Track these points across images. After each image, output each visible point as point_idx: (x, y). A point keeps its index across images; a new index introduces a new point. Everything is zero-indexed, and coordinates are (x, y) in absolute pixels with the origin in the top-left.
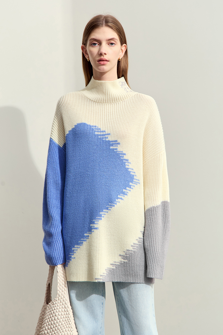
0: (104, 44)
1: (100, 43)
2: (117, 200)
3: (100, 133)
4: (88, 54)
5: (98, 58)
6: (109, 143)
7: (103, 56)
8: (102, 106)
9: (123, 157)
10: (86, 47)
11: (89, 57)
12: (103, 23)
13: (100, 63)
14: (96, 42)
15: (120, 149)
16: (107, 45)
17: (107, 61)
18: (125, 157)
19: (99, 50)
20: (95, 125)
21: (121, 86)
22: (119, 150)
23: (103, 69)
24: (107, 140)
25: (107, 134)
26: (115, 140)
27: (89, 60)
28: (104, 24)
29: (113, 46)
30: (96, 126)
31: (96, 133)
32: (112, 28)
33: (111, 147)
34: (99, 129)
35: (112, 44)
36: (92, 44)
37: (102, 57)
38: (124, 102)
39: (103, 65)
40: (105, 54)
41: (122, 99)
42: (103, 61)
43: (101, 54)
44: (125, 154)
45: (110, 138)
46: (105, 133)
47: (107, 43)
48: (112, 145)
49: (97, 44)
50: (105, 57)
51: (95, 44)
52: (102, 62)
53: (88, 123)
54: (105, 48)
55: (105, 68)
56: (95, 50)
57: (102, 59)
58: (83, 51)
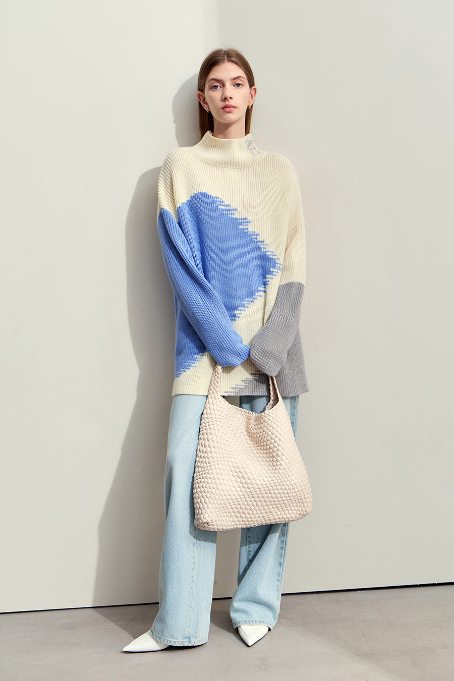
0: (228, 85)
1: (223, 85)
2: (257, 294)
3: (224, 208)
4: (207, 104)
5: (221, 104)
6: (237, 222)
7: (229, 101)
8: (222, 171)
9: (256, 238)
10: (204, 94)
11: (208, 107)
12: (224, 58)
13: (225, 111)
14: (217, 84)
15: (251, 228)
16: (232, 86)
17: (233, 107)
18: (259, 239)
19: (223, 94)
20: (217, 196)
21: (247, 148)
22: (250, 230)
23: (229, 118)
24: (234, 216)
25: (233, 210)
26: (244, 217)
27: (210, 111)
28: (226, 59)
29: (240, 88)
30: (218, 198)
31: (220, 207)
32: (237, 64)
33: (240, 227)
34: (223, 202)
35: (238, 85)
36: (212, 88)
37: (227, 103)
38: (250, 169)
39: (229, 112)
40: (231, 98)
41: (248, 166)
42: (229, 107)
43: (225, 98)
44: (258, 235)
45: (237, 215)
46: (230, 208)
47: (232, 84)
48: (241, 224)
49: (219, 87)
50: (231, 102)
51: (216, 87)
53: (209, 193)
54: (230, 90)
55: (232, 117)
56: (217, 95)
57: (228, 105)
58: (200, 99)
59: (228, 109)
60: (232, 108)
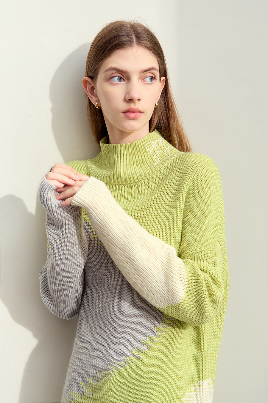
0: (135, 79)
5: (124, 106)
7: (135, 103)
11: (98, 101)
12: (132, 38)
13: (128, 116)
16: (140, 81)
17: (140, 112)
19: (128, 92)
23: (133, 126)
28: (134, 40)
37: (132, 106)
39: (133, 119)
42: (134, 112)
43: (131, 99)
47: (140, 78)
50: (138, 106)
52: (132, 115)
57: (133, 109)
58: (86, 88)
59: (133, 114)
60: (138, 114)
